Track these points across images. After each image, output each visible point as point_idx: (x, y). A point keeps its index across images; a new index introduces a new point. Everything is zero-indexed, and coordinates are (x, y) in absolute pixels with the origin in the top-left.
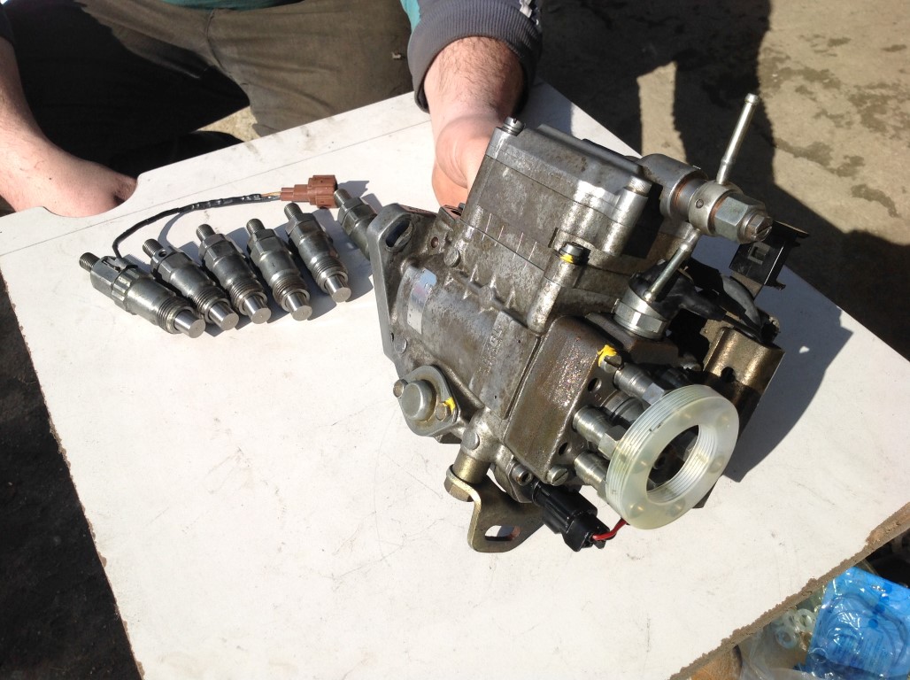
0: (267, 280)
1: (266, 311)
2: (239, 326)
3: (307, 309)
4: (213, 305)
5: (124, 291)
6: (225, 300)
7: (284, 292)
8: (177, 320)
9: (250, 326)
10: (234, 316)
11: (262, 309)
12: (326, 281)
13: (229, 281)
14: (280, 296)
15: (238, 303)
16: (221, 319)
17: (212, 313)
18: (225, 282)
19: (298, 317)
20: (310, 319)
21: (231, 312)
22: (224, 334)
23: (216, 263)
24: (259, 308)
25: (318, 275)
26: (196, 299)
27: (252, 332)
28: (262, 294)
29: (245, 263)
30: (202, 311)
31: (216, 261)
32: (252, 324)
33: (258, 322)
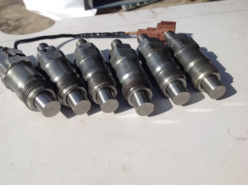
0: (119, 78)
1: (115, 103)
2: (90, 113)
3: (150, 106)
4: (72, 91)
5: (5, 70)
6: (83, 89)
7: (132, 89)
8: (37, 99)
9: (100, 114)
10: (87, 103)
11: (112, 100)
12: (168, 86)
13: (90, 75)
14: (128, 92)
15: (92, 92)
16: (75, 104)
17: (69, 98)
18: (86, 74)
19: (140, 113)
20: (150, 115)
21: (85, 99)
22: (77, 118)
23: (83, 61)
24: (110, 99)
25: (162, 80)
26: (59, 84)
27: (100, 119)
28: (113, 88)
29: (105, 65)
30: (62, 95)
31: (83, 59)
32: (101, 112)
33: (107, 111)
